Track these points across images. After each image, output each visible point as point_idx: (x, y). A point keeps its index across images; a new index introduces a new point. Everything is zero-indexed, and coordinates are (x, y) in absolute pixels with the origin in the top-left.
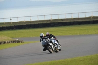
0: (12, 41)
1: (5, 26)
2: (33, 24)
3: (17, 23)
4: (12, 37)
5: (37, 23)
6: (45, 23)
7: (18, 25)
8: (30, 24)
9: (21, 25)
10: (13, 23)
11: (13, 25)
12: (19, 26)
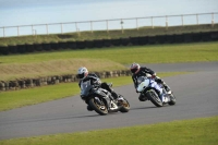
0: (123, 72)
1: (109, 38)
2: (171, 33)
3: (135, 31)
4: (124, 64)
5: (180, 32)
6: (198, 31)
7: (138, 35)
8: (164, 34)
9: (144, 35)
10: (128, 31)
11: (127, 37)
12: (139, 38)
